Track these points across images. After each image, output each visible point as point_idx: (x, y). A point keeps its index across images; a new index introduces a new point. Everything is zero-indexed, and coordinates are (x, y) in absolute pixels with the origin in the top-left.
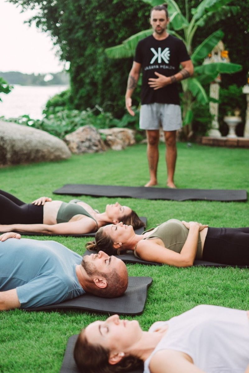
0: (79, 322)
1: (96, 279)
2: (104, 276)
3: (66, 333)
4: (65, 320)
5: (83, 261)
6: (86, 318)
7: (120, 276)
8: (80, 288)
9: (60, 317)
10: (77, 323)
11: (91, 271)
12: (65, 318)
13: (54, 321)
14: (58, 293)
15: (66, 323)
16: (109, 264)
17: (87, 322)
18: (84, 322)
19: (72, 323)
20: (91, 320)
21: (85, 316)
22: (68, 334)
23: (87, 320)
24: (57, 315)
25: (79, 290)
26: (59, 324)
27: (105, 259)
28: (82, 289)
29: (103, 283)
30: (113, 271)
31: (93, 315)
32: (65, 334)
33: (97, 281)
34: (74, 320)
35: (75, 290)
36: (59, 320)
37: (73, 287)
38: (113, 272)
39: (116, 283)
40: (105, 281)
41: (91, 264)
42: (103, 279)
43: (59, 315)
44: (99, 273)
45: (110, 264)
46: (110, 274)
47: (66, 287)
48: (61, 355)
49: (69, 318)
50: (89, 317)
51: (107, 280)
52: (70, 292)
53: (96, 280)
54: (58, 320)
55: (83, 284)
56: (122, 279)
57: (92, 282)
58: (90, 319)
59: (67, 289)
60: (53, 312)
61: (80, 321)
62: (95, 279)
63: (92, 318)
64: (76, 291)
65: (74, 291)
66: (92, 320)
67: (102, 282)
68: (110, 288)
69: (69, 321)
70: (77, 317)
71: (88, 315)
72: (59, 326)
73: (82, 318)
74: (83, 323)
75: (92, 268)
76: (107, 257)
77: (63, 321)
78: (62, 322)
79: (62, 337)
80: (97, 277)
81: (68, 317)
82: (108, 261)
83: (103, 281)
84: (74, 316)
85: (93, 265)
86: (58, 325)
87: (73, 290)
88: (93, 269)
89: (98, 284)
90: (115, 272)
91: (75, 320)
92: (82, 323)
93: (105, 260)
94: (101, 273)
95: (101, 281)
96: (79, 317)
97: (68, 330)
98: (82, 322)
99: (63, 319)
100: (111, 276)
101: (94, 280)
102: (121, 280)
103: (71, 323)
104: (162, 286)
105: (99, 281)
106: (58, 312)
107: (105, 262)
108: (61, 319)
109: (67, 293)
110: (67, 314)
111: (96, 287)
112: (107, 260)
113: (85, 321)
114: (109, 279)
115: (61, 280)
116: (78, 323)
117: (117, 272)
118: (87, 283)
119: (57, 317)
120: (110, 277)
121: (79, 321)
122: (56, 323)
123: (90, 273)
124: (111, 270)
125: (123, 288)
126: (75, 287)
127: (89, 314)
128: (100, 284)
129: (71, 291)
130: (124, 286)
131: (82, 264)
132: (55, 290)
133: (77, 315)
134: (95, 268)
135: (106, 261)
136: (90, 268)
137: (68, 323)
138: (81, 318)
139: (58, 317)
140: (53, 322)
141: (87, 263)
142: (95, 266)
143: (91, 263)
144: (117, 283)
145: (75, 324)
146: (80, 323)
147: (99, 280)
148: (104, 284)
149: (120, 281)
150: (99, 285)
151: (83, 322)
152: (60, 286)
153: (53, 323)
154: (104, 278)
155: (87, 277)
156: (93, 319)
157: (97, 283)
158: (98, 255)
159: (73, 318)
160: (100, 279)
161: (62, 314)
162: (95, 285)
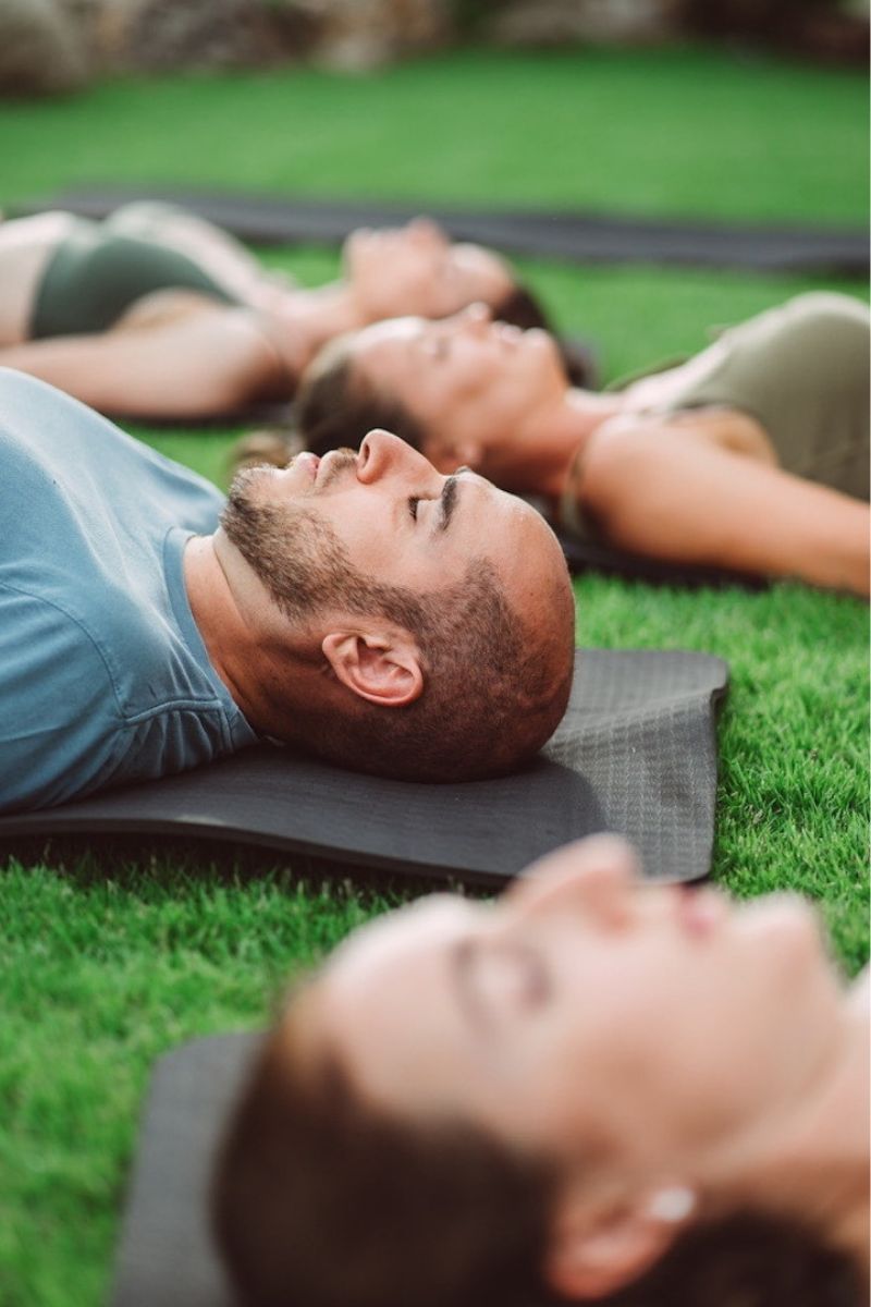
0: (222, 944)
1: (338, 635)
2: (404, 611)
3: (128, 1022)
4: (114, 927)
5: (239, 505)
6: (278, 914)
7: (519, 621)
8: (221, 698)
9: (70, 899)
10: (206, 951)
11: (300, 570)
12: (110, 915)
13: (27, 933)
14: (52, 726)
15: (125, 953)
16: (444, 527)
17: (286, 942)
18: (266, 947)
19: (172, 947)
20: (319, 929)
21: (265, 902)
22: (143, 1034)
23: (287, 927)
24: (48, 887)
25: (214, 712)
26: (62, 953)
27: (412, 490)
28: (235, 707)
29: (393, 671)
30: (470, 580)
31: (325, 896)
32: (122, 1034)
33: (350, 647)
34: (182, 927)
35: (181, 709)
36: (68, 927)
37: (170, 688)
38: (474, 587)
39: (493, 673)
40: (407, 656)
41: (305, 524)
42: (394, 636)
43: (67, 891)
44: (364, 589)
45: (453, 524)
46: (450, 604)
47: (112, 684)
48: (91, 1204)
49: (142, 912)
50: (299, 907)
51: (421, 644)
52: (141, 723)
53: (339, 643)
54: (55, 921)
55: (240, 674)
56: (535, 648)
57: (314, 658)
58: (309, 918)
59: (123, 693)
60: (19, 869)
61: (231, 936)
62: (333, 631)
63: (322, 919)
64: (187, 721)
65: (177, 714)
66: (326, 926)
67: (388, 663)
68: (443, 706)
69: (149, 932)
70: (208, 907)
71: (290, 892)
72: (63, 972)
73: (247, 913)
74: (257, 953)
75: (309, 552)
76: (421, 477)
77: (93, 935)
78: (84, 941)
79: (102, 1051)
80: (348, 619)
81: (136, 902)
82: (431, 509)
83: (391, 656)
84: (184, 899)
85: (317, 531)
86: (55, 967)
87: (169, 711)
88: (319, 564)
89: (356, 671)
90: (485, 587)
91: (192, 930)
92: (249, 949)
93: (413, 501)
94: (379, 591)
95: (381, 650)
96: (218, 905)
97: (139, 1000)
98: (245, 944)
99: (101, 921)
100: (457, 619)
101: (327, 643)
102: (528, 650)
103: (164, 944)
104: (809, 711)
105: (366, 653)
106: (52, 864)
107: (415, 517)
108: (83, 922)
109: (121, 723)
110: (125, 886)
111: (335, 695)
112: (428, 497)
113: (273, 938)
114: (441, 640)
115: (77, 624)
116: (216, 949)
117: (498, 588)
118: (267, 662)
119: (49, 899)
120: (443, 627)
121: (219, 935)
122: (39, 948)
123: (296, 591)
124: (458, 573)
125: (542, 708)
126: (179, 692)
127: (301, 887)
128: (368, 671)
129: (155, 719)
130: (550, 694)
131: (227, 529)
132: (28, 699)
133: (209, 892)
134: (336, 556)
135: (422, 504)
136: (300, 550)
137: (133, 948)
138: (239, 912)
139: (57, 899)
140: (18, 938)
141: (268, 515)
142: (332, 536)
143: (305, 514)
144: (500, 669)
145: (193, 961)
146: (233, 950)
147: (361, 642)
148: (404, 672)
149: (522, 660)
150: (360, 680)
151: (255, 944)
152: (69, 675)
153: (19, 947)
154: (401, 631)
155: (274, 617)
156: (331, 919)
157: (348, 662)
158: (359, 457)
159: (174, 912)
160: (373, 640)
161: (82, 885)
162: (336, 680)
